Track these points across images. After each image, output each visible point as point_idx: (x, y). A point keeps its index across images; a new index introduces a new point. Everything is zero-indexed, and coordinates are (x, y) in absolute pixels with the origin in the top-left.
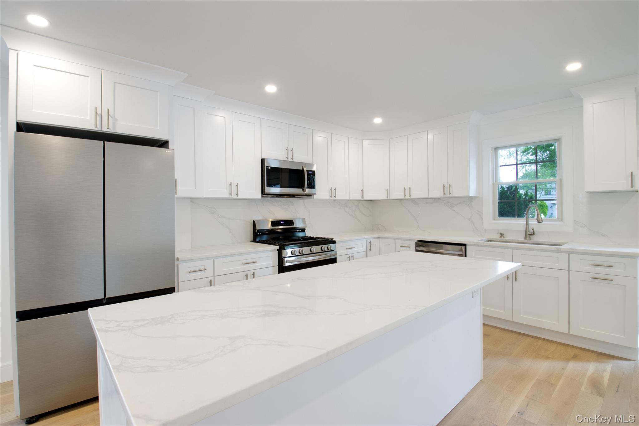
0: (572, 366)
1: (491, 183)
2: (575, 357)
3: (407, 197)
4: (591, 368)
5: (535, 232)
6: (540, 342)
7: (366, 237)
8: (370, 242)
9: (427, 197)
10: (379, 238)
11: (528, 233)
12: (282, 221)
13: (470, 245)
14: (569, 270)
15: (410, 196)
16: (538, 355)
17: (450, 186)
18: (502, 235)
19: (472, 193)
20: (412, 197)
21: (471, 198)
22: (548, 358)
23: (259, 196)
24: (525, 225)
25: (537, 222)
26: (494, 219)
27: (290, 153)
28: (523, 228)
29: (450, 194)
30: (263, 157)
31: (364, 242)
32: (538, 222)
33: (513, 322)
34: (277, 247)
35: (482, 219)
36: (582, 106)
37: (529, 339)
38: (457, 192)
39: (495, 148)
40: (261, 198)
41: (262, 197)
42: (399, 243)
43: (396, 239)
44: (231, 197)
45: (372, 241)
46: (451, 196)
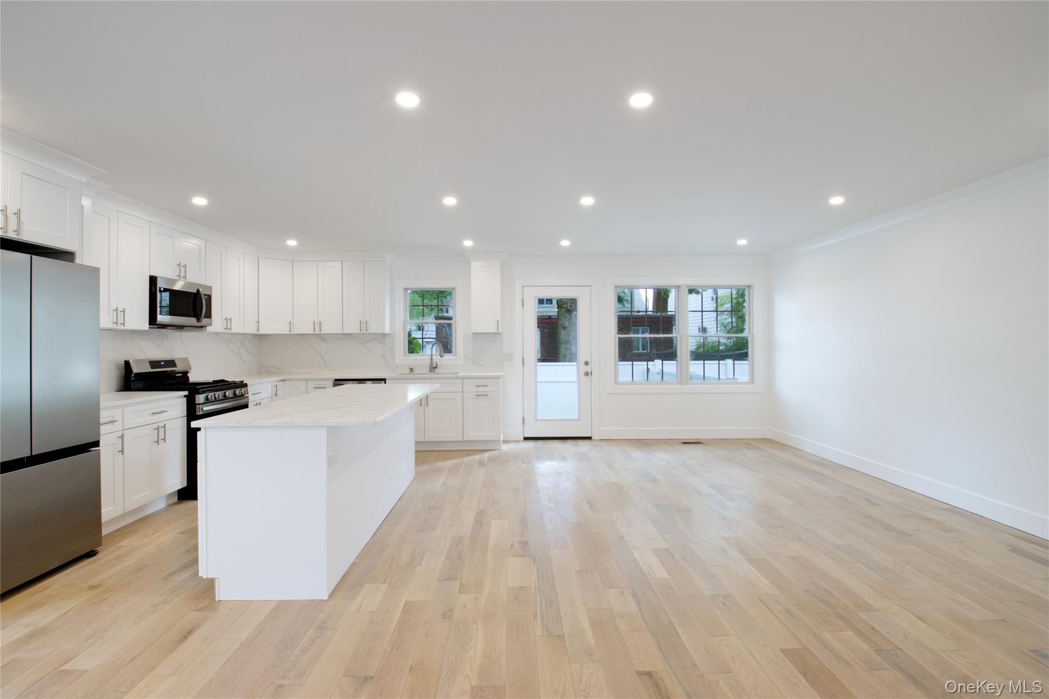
0: (467, 459)
1: (402, 321)
2: (468, 455)
3: (316, 332)
4: (478, 457)
5: (438, 366)
6: (445, 453)
7: (270, 380)
8: (276, 386)
9: (341, 332)
10: (283, 380)
11: (432, 367)
12: (162, 361)
13: (389, 379)
14: (463, 392)
15: (320, 331)
16: (445, 459)
17: (366, 322)
18: (411, 369)
19: (387, 331)
20: (323, 332)
21: (384, 335)
22: (452, 459)
23: (145, 325)
24: (430, 360)
25: (439, 357)
26: (405, 355)
27: (183, 269)
28: (428, 363)
29: (367, 330)
30: (153, 274)
31: (269, 385)
32: (441, 357)
33: (425, 442)
34: (186, 393)
35: (394, 355)
36: (470, 265)
37: (437, 453)
38: (373, 329)
39: (405, 289)
40: (148, 328)
41: (150, 328)
42: (312, 384)
43: (307, 380)
44: (116, 327)
45: (278, 383)
46: (367, 332)
